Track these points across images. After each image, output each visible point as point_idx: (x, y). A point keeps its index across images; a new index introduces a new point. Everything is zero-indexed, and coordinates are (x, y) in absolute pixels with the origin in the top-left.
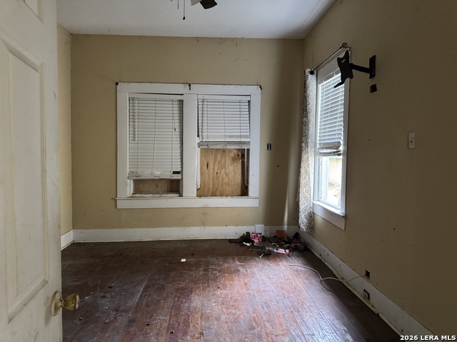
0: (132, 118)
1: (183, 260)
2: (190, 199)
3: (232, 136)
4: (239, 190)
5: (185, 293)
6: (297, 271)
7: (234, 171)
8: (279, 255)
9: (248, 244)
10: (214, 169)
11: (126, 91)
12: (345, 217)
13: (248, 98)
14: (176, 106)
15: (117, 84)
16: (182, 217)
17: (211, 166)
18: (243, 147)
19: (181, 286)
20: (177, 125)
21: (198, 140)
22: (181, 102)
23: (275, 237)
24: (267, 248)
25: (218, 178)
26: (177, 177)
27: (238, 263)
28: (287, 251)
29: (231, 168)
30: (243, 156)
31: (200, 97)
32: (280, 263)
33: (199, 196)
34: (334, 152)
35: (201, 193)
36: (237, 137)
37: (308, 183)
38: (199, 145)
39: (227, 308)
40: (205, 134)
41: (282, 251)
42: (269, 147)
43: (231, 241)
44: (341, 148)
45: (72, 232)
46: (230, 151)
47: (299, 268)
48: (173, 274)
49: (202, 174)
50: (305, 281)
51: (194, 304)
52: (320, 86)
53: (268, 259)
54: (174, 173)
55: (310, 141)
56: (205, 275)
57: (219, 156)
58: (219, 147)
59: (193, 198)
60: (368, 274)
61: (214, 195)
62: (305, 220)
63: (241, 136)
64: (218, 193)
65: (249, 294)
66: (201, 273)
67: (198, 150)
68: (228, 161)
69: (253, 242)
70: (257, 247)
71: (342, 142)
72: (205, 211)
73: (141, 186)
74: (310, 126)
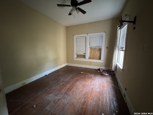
0: (76, 42)
1: (82, 73)
2: (87, 59)
3: (97, 45)
4: (99, 58)
5: (77, 80)
6: (107, 81)
7: (98, 53)
8: (105, 75)
9: (99, 71)
10: (93, 53)
11: (75, 37)
12: (123, 70)
13: (102, 36)
14: (85, 39)
15: (73, 35)
16: (85, 63)
17: (92, 52)
18: (100, 48)
19: (77, 79)
20: (85, 43)
21: (89, 46)
22: (86, 38)
23: (107, 70)
24: (103, 73)
25: (94, 55)
26: (85, 54)
27: (93, 76)
28: (108, 75)
29: (97, 53)
30: (100, 50)
31: (90, 36)
32: (104, 78)
33: (89, 59)
34: (122, 50)
35: (90, 58)
36: (98, 45)
37: (115, 58)
38: (90, 47)
39: (83, 87)
40: (91, 45)
41: (106, 74)
42: (107, 48)
43: (95, 70)
44: (124, 49)
45: (66, 64)
46: (97, 49)
47: (109, 80)
48: (78, 75)
49: (90, 54)
50: (108, 85)
51: (77, 84)
52: (121, 30)
53: (101, 76)
54: (84, 53)
55: (117, 46)
56: (84, 77)
57: (94, 50)
58: (94, 48)
59: (88, 59)
60: (126, 89)
61: (93, 59)
62: (114, 68)
63: (99, 45)
64: (94, 59)
65: (90, 85)
66: (83, 76)
67: (89, 49)
68: (97, 51)
69: (100, 71)
70: (101, 72)
71: (124, 47)
72: (90, 62)
73: (78, 56)
74: (117, 42)
